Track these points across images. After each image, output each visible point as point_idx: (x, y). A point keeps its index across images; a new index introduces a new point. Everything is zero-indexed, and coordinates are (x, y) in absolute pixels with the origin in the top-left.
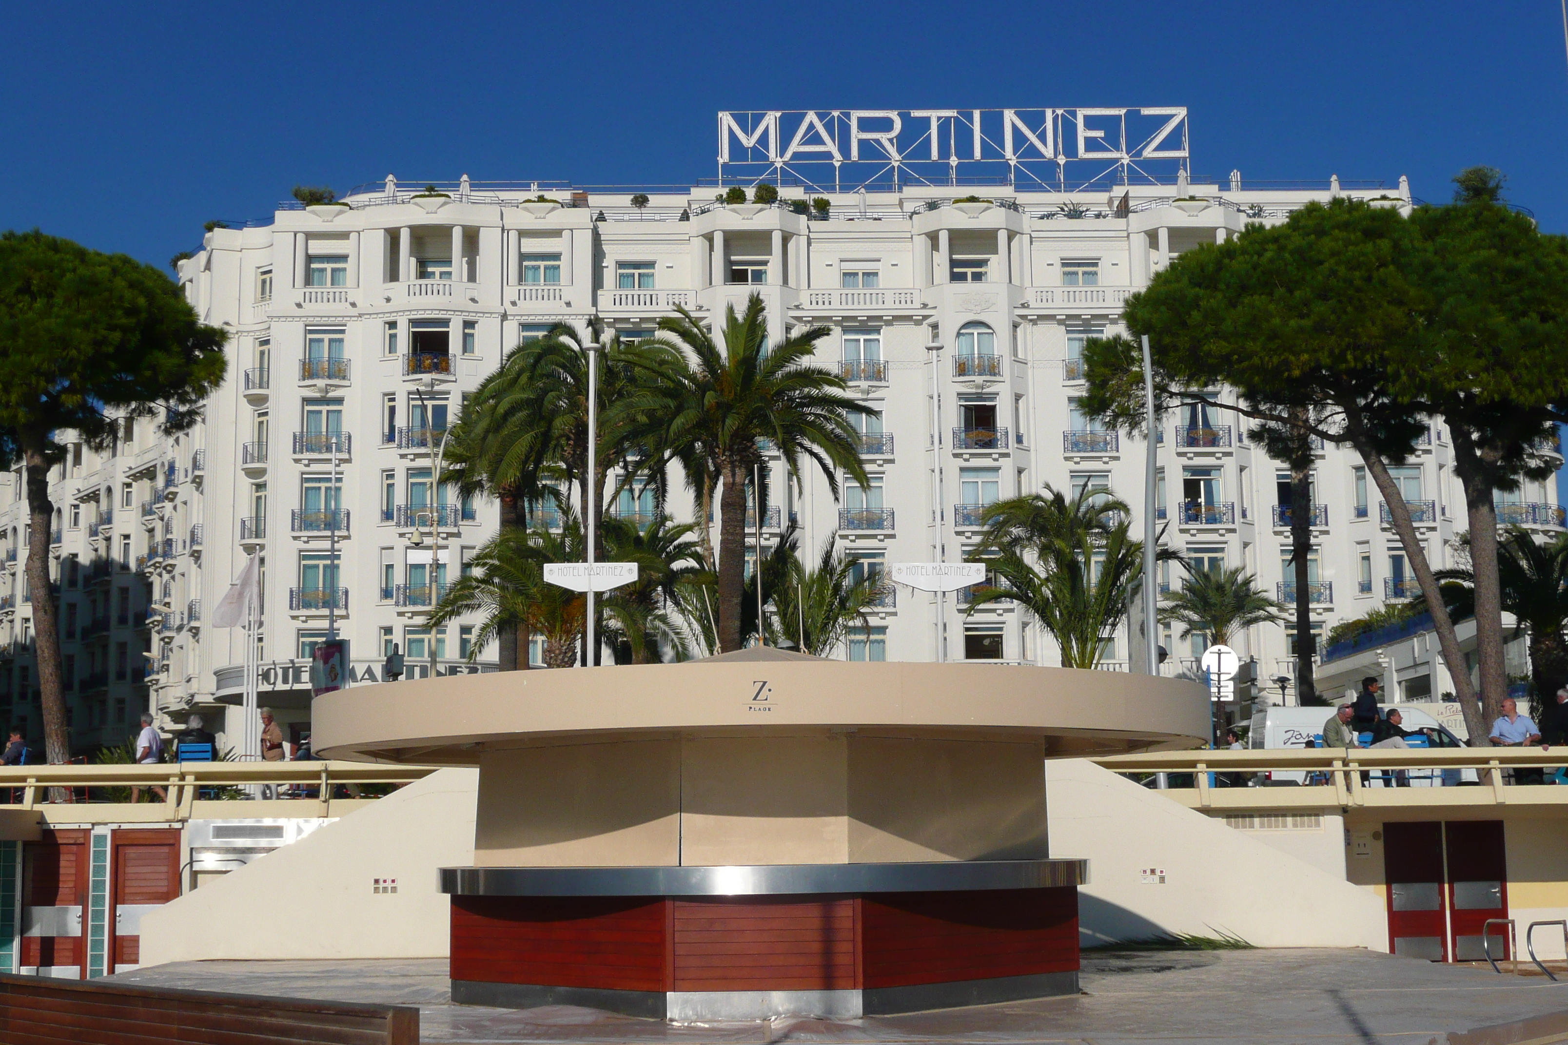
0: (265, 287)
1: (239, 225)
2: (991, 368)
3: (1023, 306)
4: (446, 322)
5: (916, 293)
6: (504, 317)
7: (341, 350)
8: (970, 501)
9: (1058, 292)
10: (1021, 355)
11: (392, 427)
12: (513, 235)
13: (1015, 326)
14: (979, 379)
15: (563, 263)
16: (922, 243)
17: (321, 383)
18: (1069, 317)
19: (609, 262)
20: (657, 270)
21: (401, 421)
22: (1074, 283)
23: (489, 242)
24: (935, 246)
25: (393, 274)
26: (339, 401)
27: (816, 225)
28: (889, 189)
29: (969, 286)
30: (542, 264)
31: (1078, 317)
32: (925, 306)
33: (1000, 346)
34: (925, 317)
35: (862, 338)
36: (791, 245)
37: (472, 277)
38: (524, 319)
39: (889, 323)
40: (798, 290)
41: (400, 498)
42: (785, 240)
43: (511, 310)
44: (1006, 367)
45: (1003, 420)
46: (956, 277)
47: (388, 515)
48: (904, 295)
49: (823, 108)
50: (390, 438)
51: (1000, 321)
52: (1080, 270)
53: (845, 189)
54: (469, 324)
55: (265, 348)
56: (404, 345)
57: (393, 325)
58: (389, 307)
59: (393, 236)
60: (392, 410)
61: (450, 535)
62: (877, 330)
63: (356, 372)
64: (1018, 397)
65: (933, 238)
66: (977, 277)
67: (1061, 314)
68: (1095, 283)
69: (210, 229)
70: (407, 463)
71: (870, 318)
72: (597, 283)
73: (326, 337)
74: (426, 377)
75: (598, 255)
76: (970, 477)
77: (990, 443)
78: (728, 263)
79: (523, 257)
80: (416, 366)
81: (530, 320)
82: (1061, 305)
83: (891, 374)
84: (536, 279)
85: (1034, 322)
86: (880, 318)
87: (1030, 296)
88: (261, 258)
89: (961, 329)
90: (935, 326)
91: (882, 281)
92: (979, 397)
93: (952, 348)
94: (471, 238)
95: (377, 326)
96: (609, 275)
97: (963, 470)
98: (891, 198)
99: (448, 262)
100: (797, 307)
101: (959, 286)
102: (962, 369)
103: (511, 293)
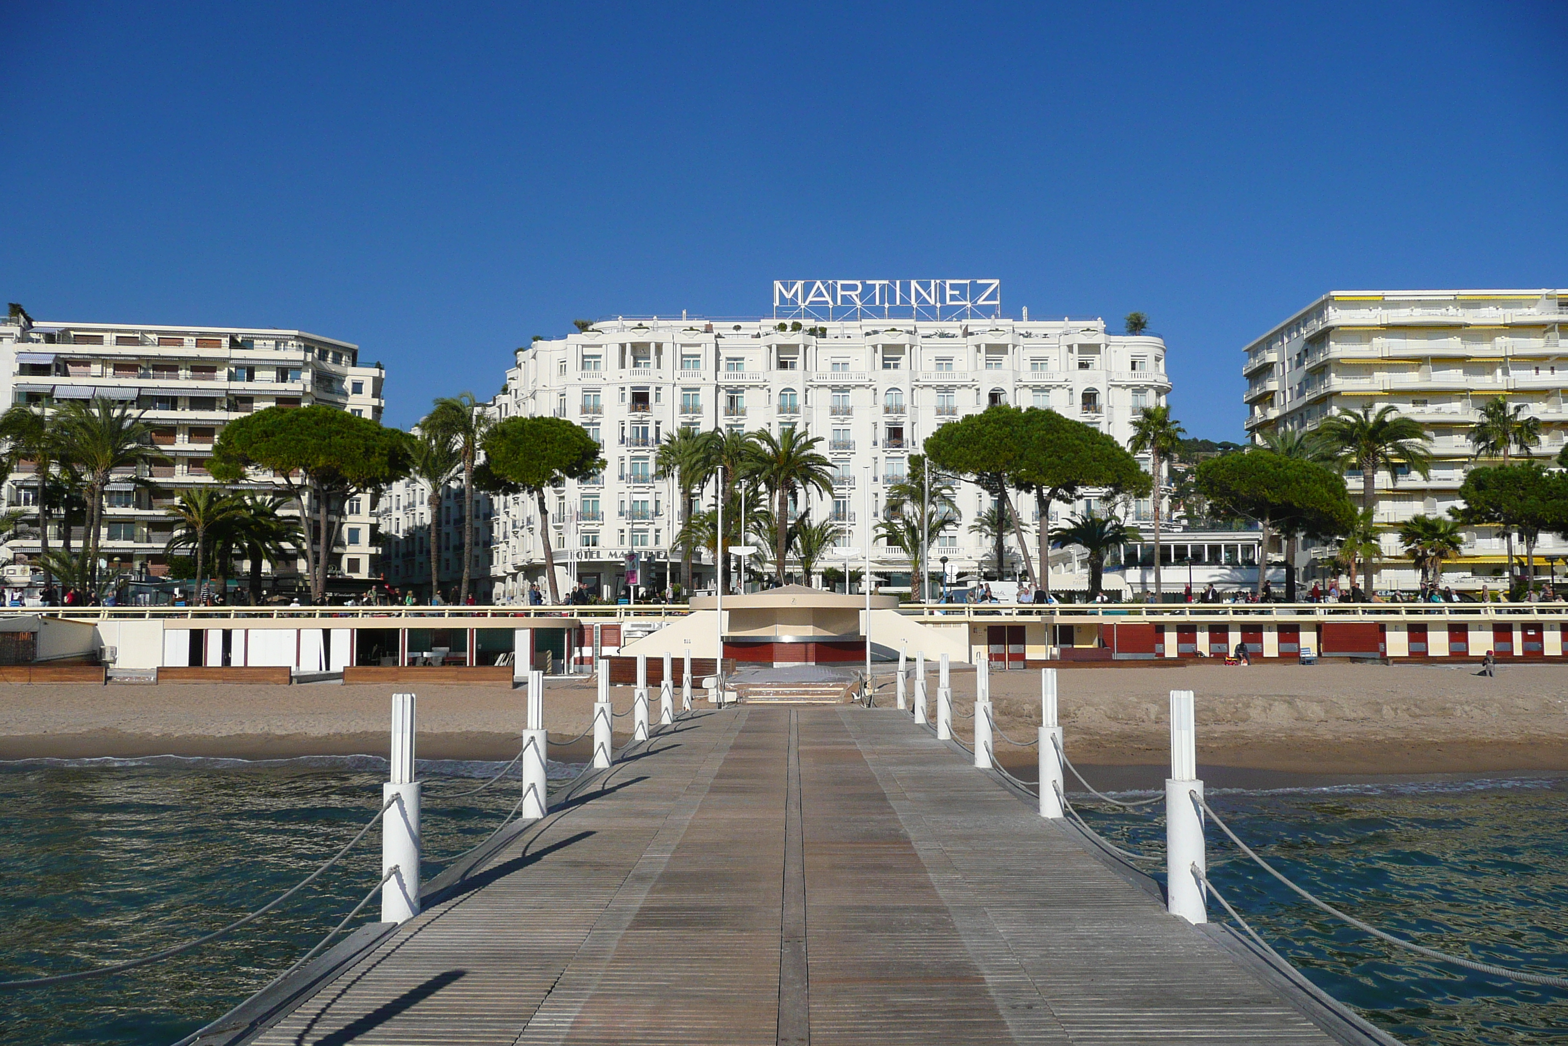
0: (563, 368)
1: (550, 339)
2: (901, 410)
3: (917, 381)
4: (648, 388)
5: (867, 374)
6: (674, 385)
7: (599, 401)
8: (890, 473)
9: (933, 374)
10: (915, 404)
11: (623, 437)
12: (678, 346)
13: (913, 390)
14: (895, 416)
15: (701, 359)
16: (870, 350)
17: (590, 416)
18: (938, 386)
19: (722, 358)
20: (745, 362)
21: (627, 434)
22: (941, 369)
23: (667, 349)
24: (876, 351)
25: (623, 366)
26: (599, 424)
27: (820, 340)
28: (856, 319)
29: (892, 371)
30: (692, 359)
31: (942, 386)
32: (870, 380)
33: (905, 400)
34: (871, 385)
35: (841, 394)
36: (808, 351)
37: (659, 367)
38: (684, 386)
39: (853, 388)
40: (811, 372)
41: (627, 471)
42: (806, 348)
43: (677, 382)
44: (908, 410)
45: (906, 435)
46: (886, 366)
47: (621, 478)
48: (861, 376)
49: (824, 278)
50: (622, 442)
51: (906, 389)
52: (944, 362)
53: (834, 319)
54: (658, 389)
55: (563, 398)
56: (628, 398)
57: (623, 389)
58: (621, 381)
59: (623, 347)
60: (623, 428)
61: (650, 487)
62: (848, 391)
63: (605, 410)
64: (913, 424)
65: (875, 347)
66: (896, 366)
67: (934, 384)
68: (951, 369)
69: (535, 339)
70: (630, 454)
71: (845, 386)
72: (717, 369)
73: (592, 394)
74: (639, 414)
75: (718, 354)
76: (890, 461)
77: (900, 446)
78: (779, 358)
79: (683, 356)
80: (634, 409)
81: (686, 386)
82: (935, 380)
83: (854, 412)
84: (689, 367)
85: (922, 388)
86: (849, 386)
87: (920, 376)
88: (561, 356)
89: (889, 390)
90: (875, 390)
91: (851, 367)
92: (896, 424)
93: (882, 401)
94: (659, 347)
95: (616, 390)
96: (723, 364)
97: (887, 458)
98: (857, 324)
99: (649, 358)
100: (811, 381)
101: (887, 371)
102: (887, 410)
103: (678, 373)
